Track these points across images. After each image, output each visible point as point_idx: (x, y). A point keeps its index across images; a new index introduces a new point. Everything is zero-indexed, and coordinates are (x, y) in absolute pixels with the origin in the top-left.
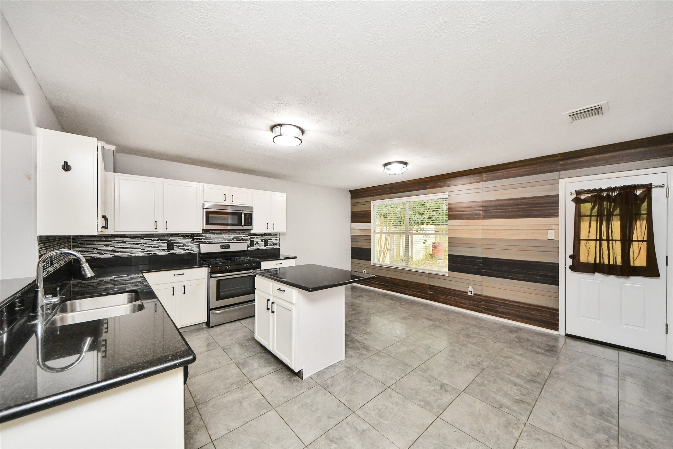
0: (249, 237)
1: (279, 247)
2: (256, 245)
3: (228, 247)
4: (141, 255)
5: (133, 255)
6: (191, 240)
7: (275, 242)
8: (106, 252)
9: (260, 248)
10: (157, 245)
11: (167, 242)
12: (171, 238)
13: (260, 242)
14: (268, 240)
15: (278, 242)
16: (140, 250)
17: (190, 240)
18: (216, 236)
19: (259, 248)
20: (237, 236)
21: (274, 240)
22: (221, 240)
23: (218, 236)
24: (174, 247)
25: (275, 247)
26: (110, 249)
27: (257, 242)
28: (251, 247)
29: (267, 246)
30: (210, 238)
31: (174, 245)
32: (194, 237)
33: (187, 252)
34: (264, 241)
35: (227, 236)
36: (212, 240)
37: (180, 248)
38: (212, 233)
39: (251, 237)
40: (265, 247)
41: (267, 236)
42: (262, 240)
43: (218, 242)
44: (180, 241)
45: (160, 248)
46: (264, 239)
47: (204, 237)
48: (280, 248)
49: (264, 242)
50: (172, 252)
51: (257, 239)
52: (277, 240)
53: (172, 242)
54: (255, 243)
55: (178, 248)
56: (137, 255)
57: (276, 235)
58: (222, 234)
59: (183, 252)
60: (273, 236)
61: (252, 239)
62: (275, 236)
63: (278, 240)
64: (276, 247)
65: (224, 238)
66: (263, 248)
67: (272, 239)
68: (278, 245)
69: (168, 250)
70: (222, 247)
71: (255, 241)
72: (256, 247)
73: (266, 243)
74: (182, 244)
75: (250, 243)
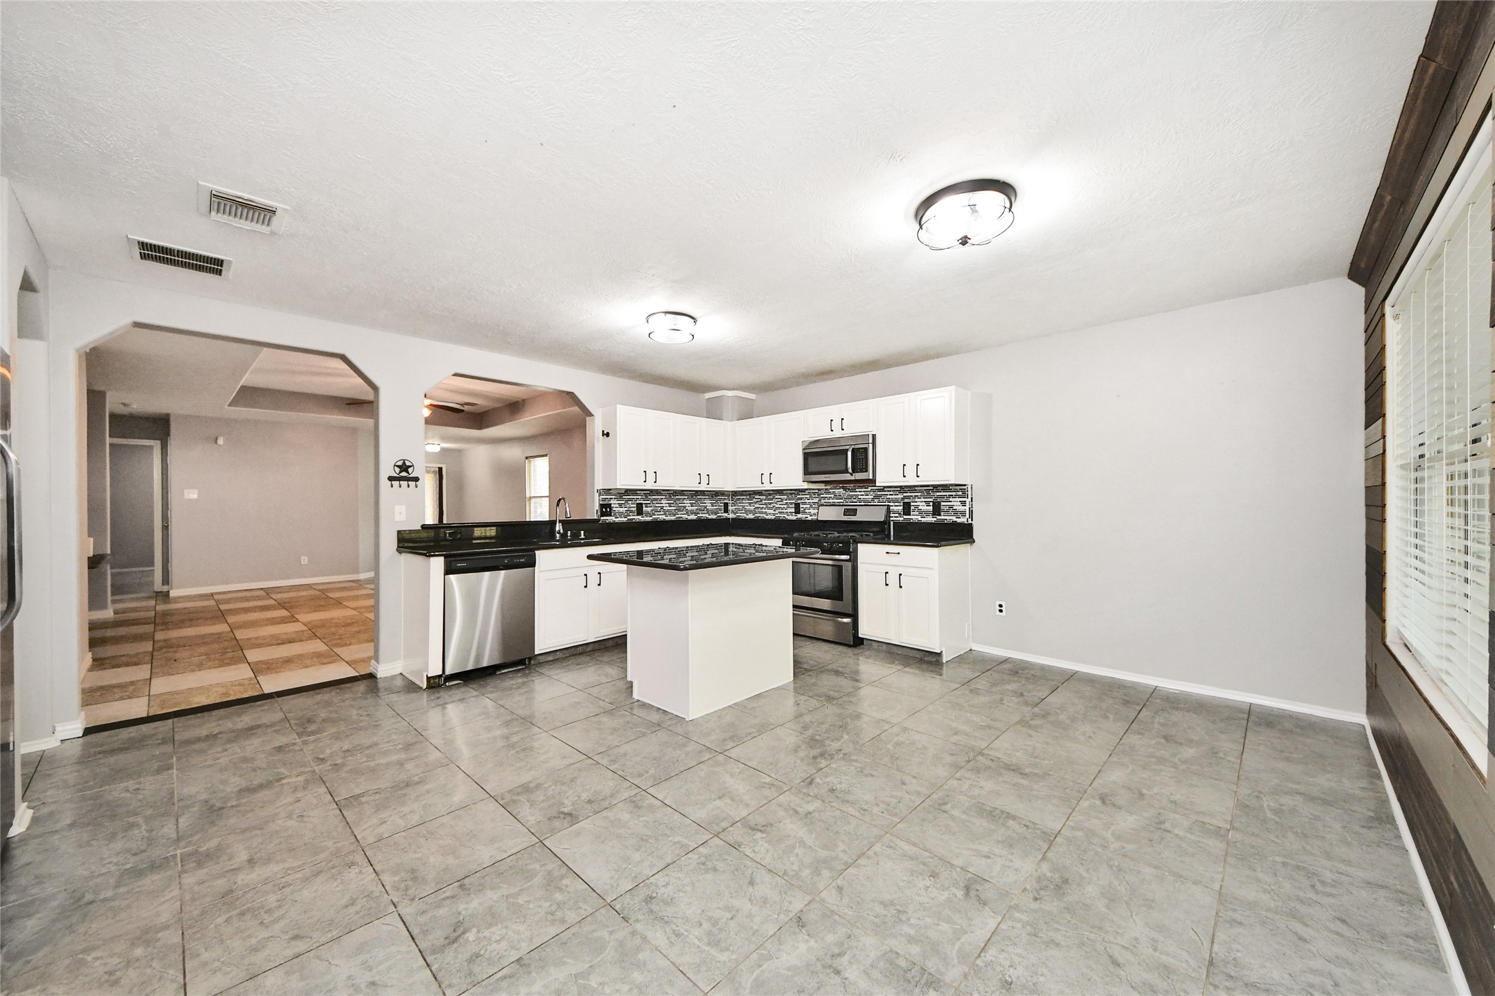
0: (900, 496)
1: (970, 520)
2: (914, 513)
3: (854, 512)
4: (773, 517)
5: (767, 517)
6: (818, 499)
7: (961, 508)
8: (750, 512)
9: (924, 520)
10: (786, 506)
11: (794, 501)
12: (798, 496)
13: (923, 507)
14: (942, 504)
15: (967, 508)
16: (772, 511)
17: (816, 500)
18: (848, 493)
19: (920, 519)
20: (879, 493)
21: (956, 503)
22: (854, 500)
23: (851, 493)
24: (802, 509)
25: (959, 520)
26: (752, 508)
27: (917, 507)
28: (905, 517)
29: (938, 517)
30: (840, 497)
31: (801, 506)
32: (822, 496)
33: (813, 517)
34: (931, 504)
35: (863, 493)
36: (842, 501)
37: (807, 511)
38: (843, 488)
39: (905, 494)
40: (935, 519)
41: (938, 494)
42: (927, 503)
43: (851, 504)
44: (807, 501)
45: (789, 510)
46: (932, 500)
47: (832, 496)
48: (972, 524)
49: (931, 508)
50: (799, 516)
51: (917, 500)
52: (964, 503)
53: (799, 501)
54: (912, 508)
55: (804, 512)
56: (769, 517)
57: (960, 490)
58: (857, 490)
59: (810, 518)
60: (954, 494)
61: (906, 500)
62: (960, 493)
63: (967, 504)
64: (962, 520)
65: (860, 497)
66: (930, 519)
67: (951, 499)
68: (968, 516)
69: (796, 513)
70: (846, 513)
71: (912, 504)
72: (915, 517)
73: (937, 510)
74: (808, 506)
75: (902, 508)
